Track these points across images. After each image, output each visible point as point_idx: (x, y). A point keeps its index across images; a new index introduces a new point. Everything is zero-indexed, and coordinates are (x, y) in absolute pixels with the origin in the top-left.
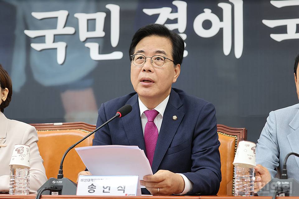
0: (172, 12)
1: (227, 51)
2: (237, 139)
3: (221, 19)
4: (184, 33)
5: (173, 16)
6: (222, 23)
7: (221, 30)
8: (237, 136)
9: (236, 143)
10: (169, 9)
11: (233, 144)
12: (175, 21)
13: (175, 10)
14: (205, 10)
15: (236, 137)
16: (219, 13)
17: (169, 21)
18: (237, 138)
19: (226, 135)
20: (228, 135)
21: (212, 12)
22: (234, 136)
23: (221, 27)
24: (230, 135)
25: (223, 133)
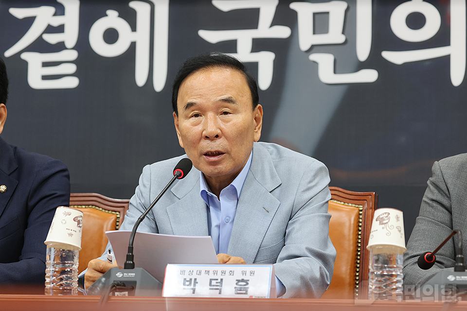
0: (55, 15)
1: (141, 79)
2: (119, 218)
3: (134, 28)
4: (73, 49)
5: (56, 22)
6: (134, 33)
7: (133, 45)
8: (119, 212)
9: (118, 224)
10: (51, 10)
11: (112, 224)
12: (60, 29)
13: (60, 10)
14: (109, 12)
15: (117, 214)
16: (130, 17)
17: (50, 29)
18: (118, 216)
19: (103, 210)
20: (107, 211)
21: (119, 16)
22: (115, 212)
23: (133, 40)
24: (109, 211)
25: (99, 207)
